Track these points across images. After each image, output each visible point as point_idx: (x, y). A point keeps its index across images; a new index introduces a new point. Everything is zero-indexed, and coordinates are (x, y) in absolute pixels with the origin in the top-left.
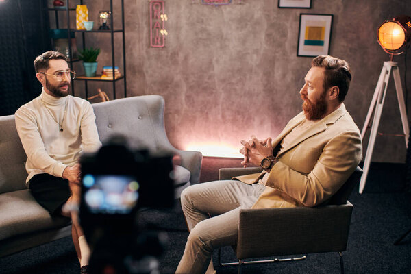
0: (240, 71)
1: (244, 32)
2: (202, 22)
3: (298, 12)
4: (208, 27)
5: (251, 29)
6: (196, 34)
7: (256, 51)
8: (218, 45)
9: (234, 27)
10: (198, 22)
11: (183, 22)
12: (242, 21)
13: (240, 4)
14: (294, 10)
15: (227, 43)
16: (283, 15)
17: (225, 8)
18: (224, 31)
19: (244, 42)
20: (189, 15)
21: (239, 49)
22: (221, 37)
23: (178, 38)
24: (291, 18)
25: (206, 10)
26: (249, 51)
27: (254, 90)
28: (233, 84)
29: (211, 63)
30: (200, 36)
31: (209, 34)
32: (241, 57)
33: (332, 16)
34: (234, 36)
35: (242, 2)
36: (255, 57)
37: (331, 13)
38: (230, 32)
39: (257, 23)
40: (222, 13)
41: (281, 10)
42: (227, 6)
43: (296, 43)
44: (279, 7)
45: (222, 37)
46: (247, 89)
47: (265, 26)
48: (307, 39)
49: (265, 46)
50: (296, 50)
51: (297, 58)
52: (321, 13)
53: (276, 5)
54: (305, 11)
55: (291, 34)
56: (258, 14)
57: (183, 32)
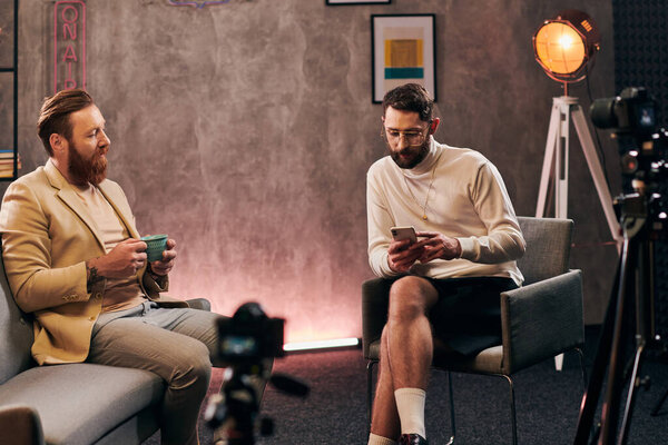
0: (254, 144)
1: (259, 59)
2: (169, 42)
3: (367, 12)
4: (180, 52)
5: (273, 52)
6: (156, 69)
7: (287, 100)
8: (205, 89)
9: (236, 49)
10: (159, 43)
11: (127, 42)
12: (254, 36)
13: (249, 1)
14: (359, 8)
15: (224, 85)
16: (338, 20)
17: (217, 11)
18: (218, 58)
19: (259, 81)
20: (139, 29)
21: (249, 96)
22: (212, 74)
23: (115, 80)
24: (353, 25)
25: (176, 16)
26: (274, 101)
27: (288, 185)
28: (241, 175)
29: (190, 131)
30: (164, 74)
31: (185, 68)
32: (256, 113)
33: (434, 16)
34: (238, 68)
36: (285, 111)
37: (432, 12)
38: (229, 61)
39: (286, 38)
40: (212, 21)
41: (331, 9)
42: (221, 7)
43: (368, 76)
44: (328, 4)
45: (213, 71)
46: (273, 184)
47: (303, 45)
48: (390, 66)
49: (304, 85)
50: (369, 90)
51: (372, 106)
53: (322, 1)
54: (380, 10)
55: (357, 58)
56: (286, 21)
57: (127, 67)
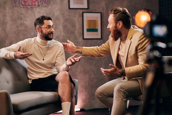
2: (21, 19)
3: (81, 11)
4: (25, 22)
6: (17, 27)
7: (58, 37)
10: (18, 19)
11: (8, 19)
13: (45, 7)
14: (78, 10)
16: (72, 14)
17: (36, 10)
20: (11, 14)
23: (5, 30)
24: (77, 15)
25: (23, 11)
30: (20, 29)
31: (26, 27)
33: (101, 13)
35: (47, 6)
37: (99, 12)
39: (57, 19)
40: (34, 13)
41: (71, 10)
42: (37, 8)
43: (82, 31)
44: (69, 8)
47: (62, 21)
48: (88, 28)
49: (63, 33)
50: (82, 35)
51: (83, 40)
52: (94, 11)
53: (67, 7)
54: (85, 11)
55: (78, 25)
56: (57, 13)
57: (8, 26)
